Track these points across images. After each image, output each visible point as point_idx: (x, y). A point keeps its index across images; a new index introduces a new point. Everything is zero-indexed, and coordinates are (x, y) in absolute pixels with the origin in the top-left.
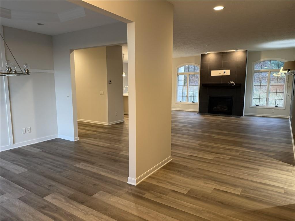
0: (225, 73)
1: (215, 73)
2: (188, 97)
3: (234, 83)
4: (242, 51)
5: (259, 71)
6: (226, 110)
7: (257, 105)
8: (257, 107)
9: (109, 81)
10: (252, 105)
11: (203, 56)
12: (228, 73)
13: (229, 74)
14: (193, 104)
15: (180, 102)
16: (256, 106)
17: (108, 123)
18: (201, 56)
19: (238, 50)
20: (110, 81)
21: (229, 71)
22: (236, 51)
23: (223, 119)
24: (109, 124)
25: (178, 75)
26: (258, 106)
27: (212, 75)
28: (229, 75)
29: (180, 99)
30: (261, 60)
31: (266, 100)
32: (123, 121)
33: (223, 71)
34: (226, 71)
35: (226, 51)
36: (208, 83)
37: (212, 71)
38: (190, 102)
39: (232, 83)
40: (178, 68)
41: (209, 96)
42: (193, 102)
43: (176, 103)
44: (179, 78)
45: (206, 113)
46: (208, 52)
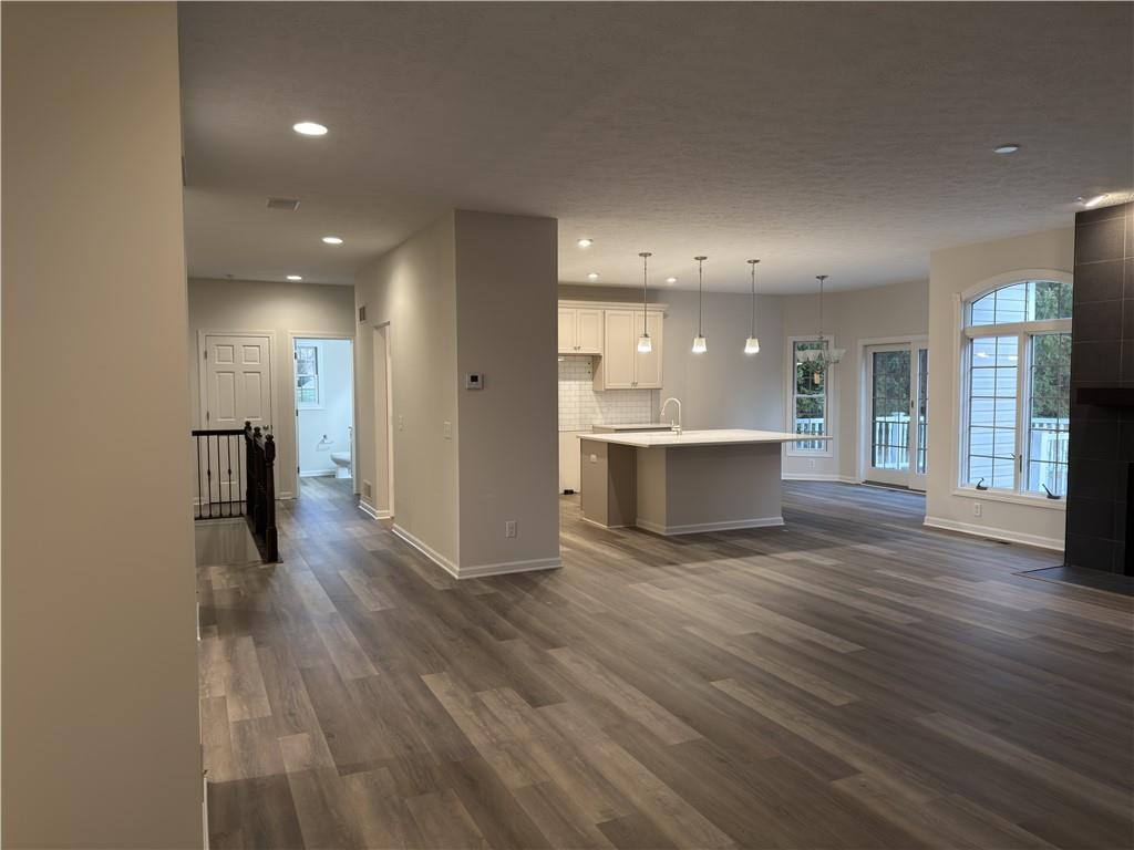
2: (1019, 461)
9: (468, 378)
11: (1085, 220)
15: (979, 487)
17: (458, 569)
18: (1076, 221)
20: (474, 379)
24: (460, 573)
25: (968, 340)
29: (979, 471)
32: (554, 563)
38: (1035, 493)
40: (968, 303)
42: (1049, 496)
43: (956, 493)
44: (982, 355)
45: (1110, 571)
46: (1098, 195)
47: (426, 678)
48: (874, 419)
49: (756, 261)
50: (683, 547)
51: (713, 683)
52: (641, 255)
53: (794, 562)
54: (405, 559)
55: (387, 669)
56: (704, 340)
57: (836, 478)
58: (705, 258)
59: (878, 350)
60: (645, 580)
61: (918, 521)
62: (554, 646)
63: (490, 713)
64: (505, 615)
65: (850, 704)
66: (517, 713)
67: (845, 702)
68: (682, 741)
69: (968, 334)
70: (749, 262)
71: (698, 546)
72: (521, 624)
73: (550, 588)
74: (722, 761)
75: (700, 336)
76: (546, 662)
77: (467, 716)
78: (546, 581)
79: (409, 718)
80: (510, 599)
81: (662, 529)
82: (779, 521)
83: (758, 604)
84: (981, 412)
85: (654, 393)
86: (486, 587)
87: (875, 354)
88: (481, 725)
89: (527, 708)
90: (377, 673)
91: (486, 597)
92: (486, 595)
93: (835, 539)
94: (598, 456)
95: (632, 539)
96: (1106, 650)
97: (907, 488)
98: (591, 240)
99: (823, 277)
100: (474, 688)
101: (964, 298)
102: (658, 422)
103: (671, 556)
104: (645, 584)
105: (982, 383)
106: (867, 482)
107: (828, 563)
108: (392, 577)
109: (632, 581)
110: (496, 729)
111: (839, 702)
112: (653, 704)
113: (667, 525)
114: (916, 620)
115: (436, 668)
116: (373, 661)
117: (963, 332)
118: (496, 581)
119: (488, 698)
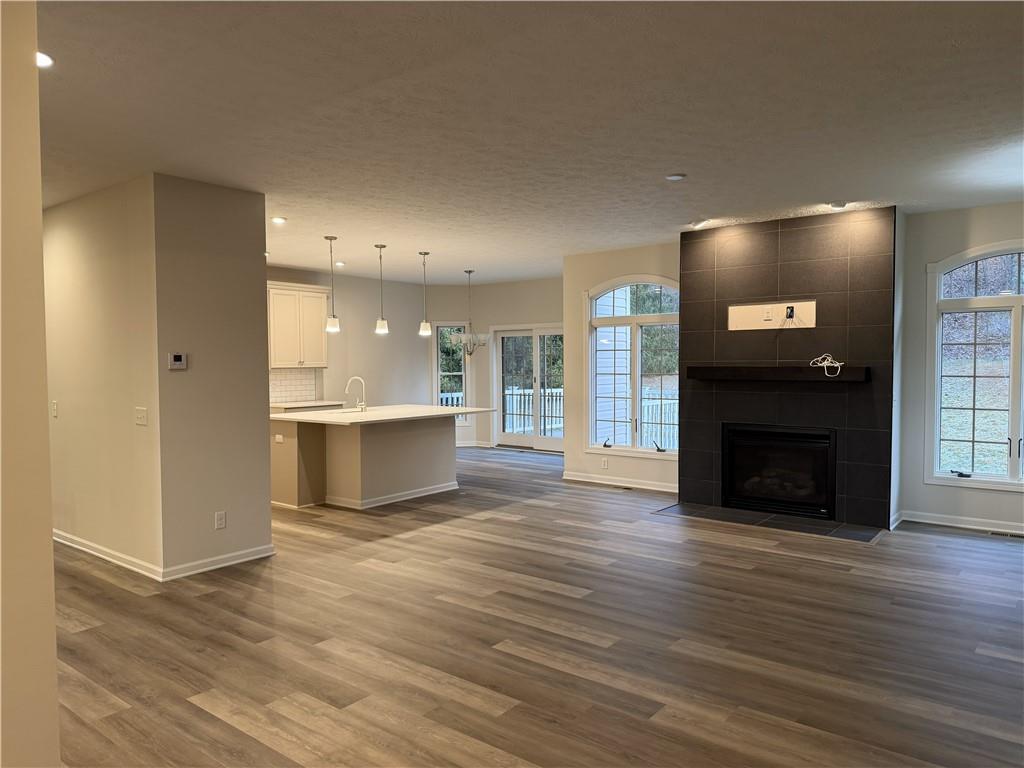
0: (790, 316)
1: (744, 318)
2: (636, 425)
3: (837, 365)
4: (869, 210)
5: (962, 307)
6: (803, 493)
7: (961, 475)
8: (964, 482)
9: (170, 358)
10: (937, 473)
11: (688, 239)
12: (806, 314)
13: (811, 323)
14: (660, 455)
15: (605, 446)
16: (955, 476)
17: (161, 570)
18: (681, 238)
19: (849, 206)
20: (178, 358)
21: (812, 305)
22: (838, 209)
23: (783, 544)
24: (164, 575)
25: (593, 329)
26: (969, 476)
27: (730, 329)
28: (813, 325)
29: (604, 433)
30: (973, 252)
31: (1007, 447)
32: (266, 551)
33: (780, 309)
34: (797, 306)
35: (792, 216)
36: (716, 362)
37: (730, 308)
38: (647, 448)
39: (825, 364)
40: (594, 299)
41: (723, 424)
42: (659, 450)
43: (588, 451)
44: (604, 341)
45: (711, 505)
46: (704, 220)
47: (195, 700)
48: (503, 392)
49: (426, 254)
50: (385, 518)
51: (494, 647)
52: (327, 238)
53: (488, 521)
54: (78, 566)
55: (139, 699)
56: (386, 322)
57: (474, 443)
58: (384, 247)
59: (506, 335)
60: (370, 555)
61: (558, 475)
62: (321, 639)
63: (298, 725)
64: (244, 614)
65: (615, 645)
66: (325, 718)
67: (611, 644)
68: (505, 711)
69: (594, 323)
70: (421, 253)
71: (396, 516)
72: (269, 621)
73: (275, 578)
74: (550, 721)
75: (383, 319)
76: (323, 657)
77: (272, 733)
78: (267, 571)
79: (203, 751)
80: (238, 595)
81: (357, 504)
82: (453, 485)
83: (484, 564)
84: (605, 385)
85: (317, 371)
86: (202, 586)
87: (503, 338)
88: (294, 740)
89: (332, 710)
90: (129, 706)
91: (209, 597)
92: (207, 595)
93: (507, 497)
94: (284, 436)
95: (329, 516)
96: (751, 567)
97: (532, 448)
98: (285, 219)
99: (470, 272)
100: (262, 701)
101: (591, 295)
102: (322, 399)
103: (379, 529)
104: (372, 560)
105: (605, 362)
106: (499, 445)
107: (515, 518)
108: (75, 588)
109: (358, 559)
110: (315, 740)
111: (607, 644)
112: (456, 679)
113: (362, 500)
114: (614, 561)
115: (202, 687)
116: (115, 692)
117: (591, 322)
118: (209, 577)
119: (281, 708)
